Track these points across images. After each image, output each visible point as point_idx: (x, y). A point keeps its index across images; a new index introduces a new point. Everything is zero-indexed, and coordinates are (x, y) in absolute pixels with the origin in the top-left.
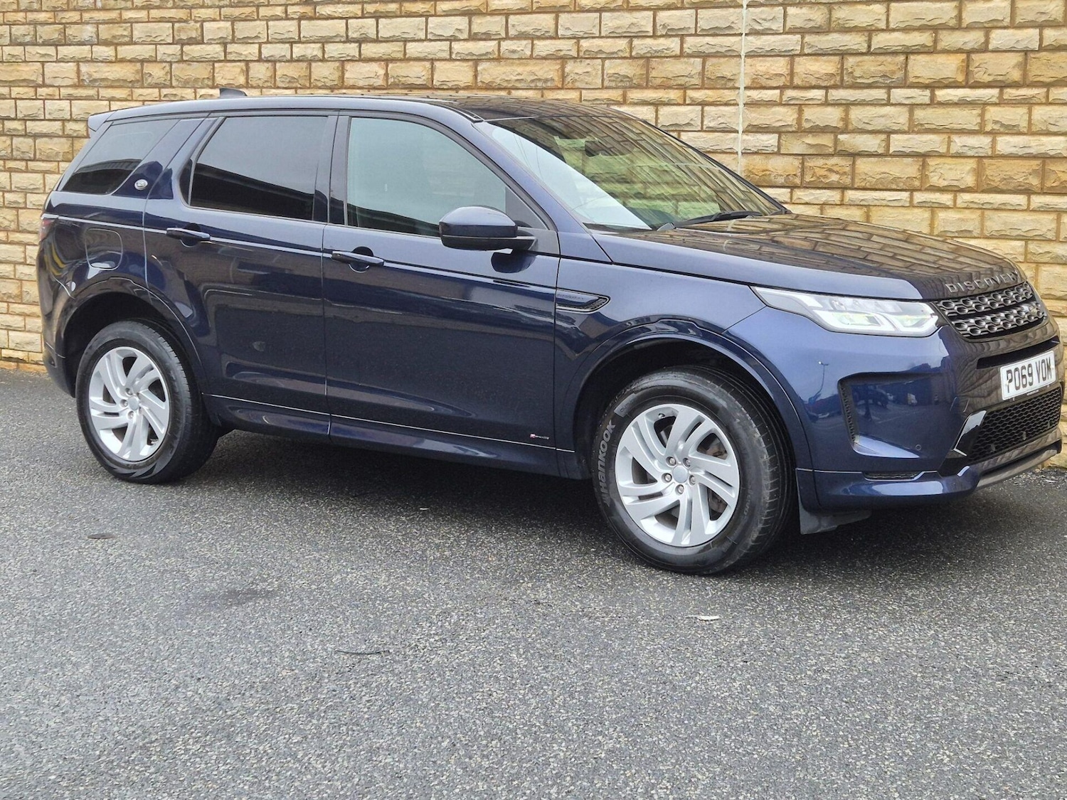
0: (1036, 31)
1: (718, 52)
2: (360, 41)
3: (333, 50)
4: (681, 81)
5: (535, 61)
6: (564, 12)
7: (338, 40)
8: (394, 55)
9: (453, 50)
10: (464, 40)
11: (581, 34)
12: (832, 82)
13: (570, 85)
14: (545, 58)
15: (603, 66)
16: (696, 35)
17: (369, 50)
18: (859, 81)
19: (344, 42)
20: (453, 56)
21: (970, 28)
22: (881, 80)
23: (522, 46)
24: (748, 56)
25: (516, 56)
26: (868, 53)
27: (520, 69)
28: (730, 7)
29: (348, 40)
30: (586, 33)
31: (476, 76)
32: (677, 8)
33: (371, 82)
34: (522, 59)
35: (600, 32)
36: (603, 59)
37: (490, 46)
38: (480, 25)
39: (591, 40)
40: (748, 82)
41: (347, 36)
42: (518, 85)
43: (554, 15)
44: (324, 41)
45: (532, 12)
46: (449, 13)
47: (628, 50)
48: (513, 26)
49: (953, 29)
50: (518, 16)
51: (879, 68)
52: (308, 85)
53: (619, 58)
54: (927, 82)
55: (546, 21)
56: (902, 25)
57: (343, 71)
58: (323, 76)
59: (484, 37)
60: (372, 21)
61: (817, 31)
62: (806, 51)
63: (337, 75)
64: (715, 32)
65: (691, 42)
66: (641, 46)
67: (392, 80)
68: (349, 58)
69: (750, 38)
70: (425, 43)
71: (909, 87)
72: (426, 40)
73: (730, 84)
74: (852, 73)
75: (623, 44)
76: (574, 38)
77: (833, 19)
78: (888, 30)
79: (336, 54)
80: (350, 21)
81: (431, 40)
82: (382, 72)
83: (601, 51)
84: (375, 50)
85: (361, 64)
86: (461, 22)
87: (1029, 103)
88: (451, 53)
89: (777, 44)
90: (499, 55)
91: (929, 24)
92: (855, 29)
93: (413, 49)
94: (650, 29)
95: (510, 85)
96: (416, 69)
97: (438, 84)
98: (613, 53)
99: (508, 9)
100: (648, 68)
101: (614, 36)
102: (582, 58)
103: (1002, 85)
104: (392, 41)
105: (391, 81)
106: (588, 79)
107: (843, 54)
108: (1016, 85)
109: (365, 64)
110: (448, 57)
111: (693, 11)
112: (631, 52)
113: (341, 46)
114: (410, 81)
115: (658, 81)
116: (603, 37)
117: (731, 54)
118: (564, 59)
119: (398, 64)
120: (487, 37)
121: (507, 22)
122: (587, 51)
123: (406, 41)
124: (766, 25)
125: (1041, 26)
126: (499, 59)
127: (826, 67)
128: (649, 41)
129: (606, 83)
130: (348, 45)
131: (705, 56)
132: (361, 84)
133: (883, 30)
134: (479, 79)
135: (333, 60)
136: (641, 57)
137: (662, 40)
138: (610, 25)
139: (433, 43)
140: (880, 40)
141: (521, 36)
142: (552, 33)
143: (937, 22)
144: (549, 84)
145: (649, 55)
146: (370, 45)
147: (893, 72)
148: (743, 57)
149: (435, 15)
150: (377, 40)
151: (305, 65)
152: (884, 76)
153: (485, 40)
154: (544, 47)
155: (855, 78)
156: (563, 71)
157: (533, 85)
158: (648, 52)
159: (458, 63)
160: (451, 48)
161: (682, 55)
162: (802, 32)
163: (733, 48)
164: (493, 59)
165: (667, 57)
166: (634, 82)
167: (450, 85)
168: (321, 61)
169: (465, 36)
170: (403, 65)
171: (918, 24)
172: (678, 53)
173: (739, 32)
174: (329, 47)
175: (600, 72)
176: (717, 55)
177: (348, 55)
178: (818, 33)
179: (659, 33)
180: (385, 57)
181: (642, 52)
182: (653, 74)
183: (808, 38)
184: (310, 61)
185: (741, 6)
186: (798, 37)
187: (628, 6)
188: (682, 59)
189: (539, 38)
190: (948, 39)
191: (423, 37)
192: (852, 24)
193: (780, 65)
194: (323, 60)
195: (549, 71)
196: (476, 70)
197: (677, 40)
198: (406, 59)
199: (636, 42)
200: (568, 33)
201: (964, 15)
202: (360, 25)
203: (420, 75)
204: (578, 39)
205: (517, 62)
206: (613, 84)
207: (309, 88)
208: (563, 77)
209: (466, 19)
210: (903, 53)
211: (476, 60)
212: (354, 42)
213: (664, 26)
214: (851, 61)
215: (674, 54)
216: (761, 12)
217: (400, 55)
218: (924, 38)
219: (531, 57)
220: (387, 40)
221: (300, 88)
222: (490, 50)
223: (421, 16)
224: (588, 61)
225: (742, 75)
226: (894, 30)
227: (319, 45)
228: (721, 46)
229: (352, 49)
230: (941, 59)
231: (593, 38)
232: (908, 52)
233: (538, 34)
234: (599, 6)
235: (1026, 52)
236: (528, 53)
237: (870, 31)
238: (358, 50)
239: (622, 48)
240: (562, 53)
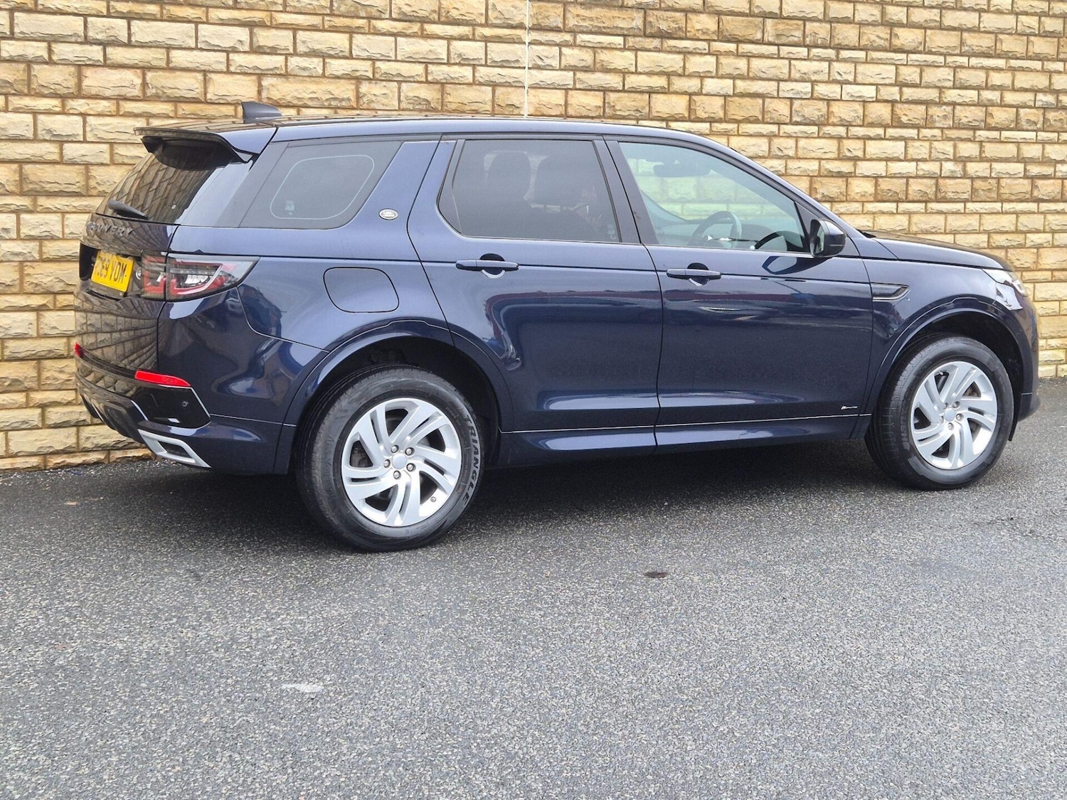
0: (731, 82)
1: (507, 82)
2: (104, 44)
3: (63, 51)
4: (474, 107)
5: (328, 80)
6: (358, 33)
7: (73, 39)
8: (154, 63)
9: (231, 63)
10: (245, 52)
11: (378, 56)
12: (598, 114)
13: (365, 106)
14: (338, 77)
15: (399, 88)
16: (486, 65)
17: (116, 54)
18: (618, 113)
19: (81, 43)
20: (232, 69)
21: (690, 76)
22: (633, 113)
23: (315, 64)
24: (531, 87)
25: (306, 73)
26: (624, 91)
27: (313, 87)
28: (515, 43)
29: (87, 41)
30: (383, 55)
31: (259, 92)
32: (468, 39)
33: (124, 92)
34: (312, 77)
35: (396, 56)
36: (399, 82)
37: (278, 61)
38: (266, 38)
39: (387, 63)
40: (532, 111)
41: (86, 37)
42: (310, 103)
43: (347, 35)
44: (51, 40)
45: (324, 30)
46: (227, 22)
47: (424, 75)
48: (304, 42)
49: (680, 75)
50: (307, 33)
51: (633, 103)
52: (26, 91)
53: (415, 82)
54: (665, 116)
55: (340, 41)
56: (647, 70)
57: (80, 78)
58: (54, 81)
59: (268, 51)
60: (123, 23)
61: (586, 70)
62: (578, 86)
63: (72, 82)
64: (504, 64)
65: (483, 72)
66: (438, 72)
67: (154, 91)
68: (90, 63)
69: (532, 71)
70: (195, 52)
71: (652, 120)
72: (197, 48)
73: (516, 111)
74: (614, 106)
75: (419, 69)
76: (370, 59)
77: (597, 61)
78: (636, 73)
79: (71, 57)
80: (90, 19)
81: (202, 50)
82: (138, 81)
83: (399, 75)
84: (128, 56)
85: (108, 70)
86: (243, 34)
87: (727, 134)
88: (228, 65)
89: (557, 78)
90: (286, 71)
91: (665, 70)
92: (615, 71)
93: (179, 57)
94: (445, 56)
95: (300, 103)
96: (186, 81)
97: (214, 98)
98: (410, 77)
99: (296, 25)
100: (443, 92)
101: (411, 60)
102: (378, 80)
103: (711, 121)
104: (151, 47)
105: (150, 92)
106: (385, 101)
107: (605, 90)
108: (720, 121)
109: (113, 71)
110: (225, 70)
111: (483, 44)
112: (427, 77)
113: (78, 47)
114: (178, 93)
115: (453, 106)
116: (398, 61)
117: (518, 85)
118: (358, 80)
119: (160, 73)
120: (273, 51)
121: (294, 37)
122: (385, 73)
123: (169, 48)
124: (548, 61)
125: (734, 78)
126: (286, 75)
127: (594, 100)
128: (445, 68)
129: (404, 105)
130: (87, 47)
131: (494, 85)
132: (108, 93)
133: (633, 73)
134: (264, 94)
135: (65, 63)
136: (437, 83)
137: (456, 68)
138: (407, 49)
139: (205, 53)
140: (633, 81)
141: (313, 53)
142: (347, 54)
143: (671, 70)
144: (344, 104)
145: (444, 81)
146: (120, 50)
147: (643, 108)
148: (526, 88)
149: (207, 23)
150: (129, 44)
151: (22, 66)
152: (637, 110)
153: (268, 54)
154: (338, 66)
155: (615, 110)
156: (358, 92)
157: (326, 104)
158: (445, 78)
159: (238, 76)
160: (228, 59)
161: (474, 83)
162: (575, 69)
163: (521, 79)
164: (280, 75)
165: (460, 84)
166: (432, 105)
167: (229, 99)
168: (46, 63)
169: (247, 48)
170: (167, 74)
171: (658, 70)
172: (471, 80)
173: (523, 65)
174: (57, 48)
175: (396, 95)
176: (508, 85)
177: (90, 59)
178: (586, 71)
179: (452, 61)
180: (141, 64)
181: (438, 78)
182: (449, 99)
183: (579, 75)
184: (29, 63)
185: (525, 43)
186: (571, 73)
187: (422, 33)
188: (474, 87)
189: (331, 57)
190: (679, 83)
191: (193, 46)
192: (612, 66)
193: (557, 97)
194: (50, 62)
195: (345, 90)
196: (260, 85)
197: (470, 69)
198: (170, 68)
199: (431, 67)
200: (365, 54)
201: (687, 65)
202: (107, 25)
203: (192, 88)
204: (373, 60)
205: (308, 79)
206: (411, 107)
207: (26, 95)
208: (358, 97)
209: (247, 30)
210: (647, 92)
211: (260, 75)
212: (95, 44)
213: (460, 55)
214: (612, 97)
215: (467, 82)
216: (543, 50)
217: (163, 64)
218: (660, 82)
219: (323, 76)
220: (142, 45)
221: (14, 94)
222: (278, 66)
223: (189, 22)
224: (384, 83)
225: (526, 104)
226: (640, 73)
227: (44, 45)
228: (510, 77)
229: (95, 53)
230: (674, 98)
231: (389, 61)
232: (651, 92)
233: (332, 52)
234: (395, 31)
235: (725, 96)
236: (320, 72)
237: (624, 73)
238: (102, 53)
239: (420, 73)
240: (358, 74)
